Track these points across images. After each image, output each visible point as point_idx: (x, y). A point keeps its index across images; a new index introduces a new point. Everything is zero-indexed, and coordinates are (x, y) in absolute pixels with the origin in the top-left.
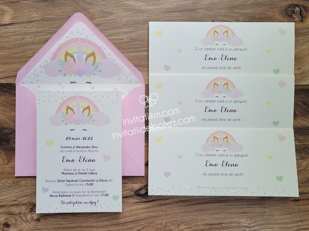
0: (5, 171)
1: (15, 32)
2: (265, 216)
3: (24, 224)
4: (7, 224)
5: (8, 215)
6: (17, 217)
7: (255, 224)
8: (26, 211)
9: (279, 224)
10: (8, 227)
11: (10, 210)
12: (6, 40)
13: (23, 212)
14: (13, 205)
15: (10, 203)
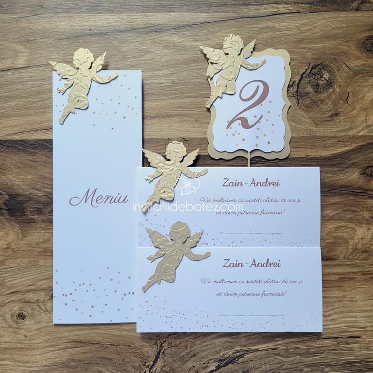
0: (19, 248)
1: (31, 77)
2: (345, 302)
3: (43, 314)
4: (22, 315)
6: (35, 306)
7: (332, 312)
8: (46, 299)
9: (363, 311)
10: (23, 319)
11: (26, 297)
12: (20, 87)
13: (42, 299)
14: (29, 291)
15: (26, 288)
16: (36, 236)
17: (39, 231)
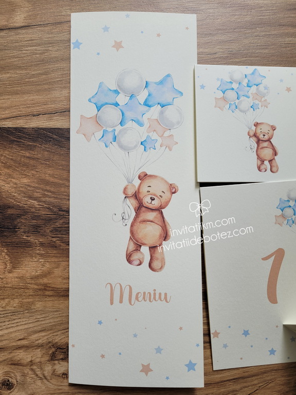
0: (7, 284)
1: (32, 40)
3: (39, 383)
4: (8, 383)
5: (10, 366)
6: (27, 370)
8: (43, 359)
10: (9, 389)
11: (14, 356)
12: (15, 53)
13: (38, 360)
14: (19, 348)
15: (14, 344)
16: (32, 267)
17: (36, 260)
